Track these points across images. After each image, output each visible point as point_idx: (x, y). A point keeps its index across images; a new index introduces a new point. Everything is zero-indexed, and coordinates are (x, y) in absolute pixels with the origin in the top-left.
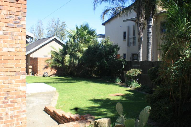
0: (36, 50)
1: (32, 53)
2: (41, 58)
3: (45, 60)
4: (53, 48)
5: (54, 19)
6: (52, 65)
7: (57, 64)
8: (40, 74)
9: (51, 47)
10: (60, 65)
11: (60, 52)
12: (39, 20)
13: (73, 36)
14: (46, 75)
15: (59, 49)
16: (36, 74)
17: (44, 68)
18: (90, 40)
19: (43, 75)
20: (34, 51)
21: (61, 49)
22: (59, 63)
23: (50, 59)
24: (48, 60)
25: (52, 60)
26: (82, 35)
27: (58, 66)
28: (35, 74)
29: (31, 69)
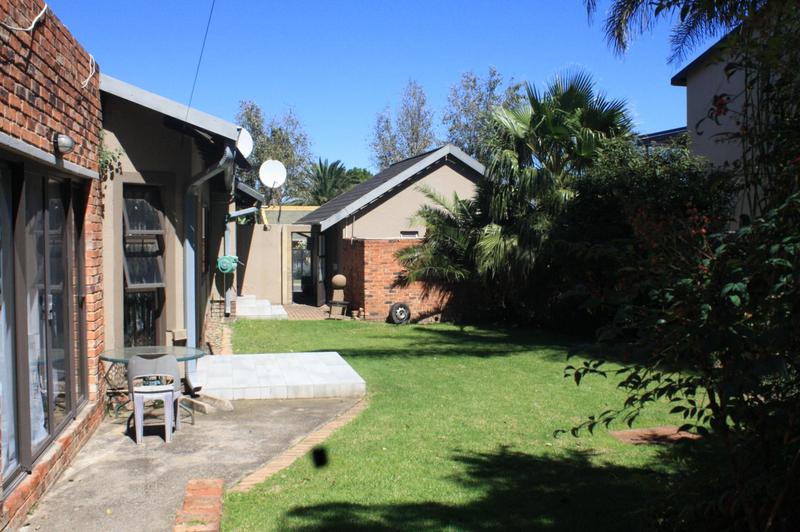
0: (370, 207)
1: (349, 220)
2: (377, 242)
3: (394, 249)
4: (431, 196)
5: (472, 78)
6: (422, 271)
7: (446, 267)
8: (375, 310)
9: (425, 192)
10: (458, 274)
11: (463, 211)
12: (411, 84)
13: (517, 138)
14: (398, 313)
15: (456, 198)
16: (357, 309)
17: (394, 286)
18: (597, 156)
19: (388, 315)
20: (360, 213)
21: (464, 201)
22: (455, 262)
23: (418, 247)
24: (407, 250)
25: (428, 251)
26: (557, 134)
27: (451, 275)
28: (355, 313)
29: (341, 291)
